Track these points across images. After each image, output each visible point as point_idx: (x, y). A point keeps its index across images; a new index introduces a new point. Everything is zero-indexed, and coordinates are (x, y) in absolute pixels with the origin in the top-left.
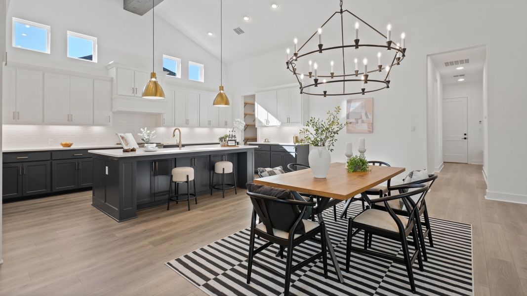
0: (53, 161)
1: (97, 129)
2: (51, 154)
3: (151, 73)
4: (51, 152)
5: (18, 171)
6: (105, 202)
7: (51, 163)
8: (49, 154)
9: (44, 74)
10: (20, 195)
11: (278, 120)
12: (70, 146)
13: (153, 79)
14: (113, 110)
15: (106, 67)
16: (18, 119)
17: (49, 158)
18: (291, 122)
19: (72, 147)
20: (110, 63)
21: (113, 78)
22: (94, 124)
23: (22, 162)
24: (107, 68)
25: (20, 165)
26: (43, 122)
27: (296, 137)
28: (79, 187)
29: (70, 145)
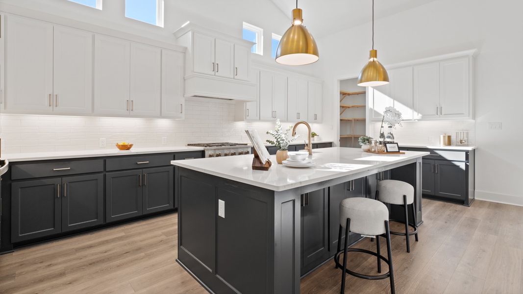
0: (107, 174)
1: (164, 124)
2: (105, 161)
3: (294, 11)
4: (105, 159)
5: (55, 191)
6: (216, 272)
7: (105, 176)
8: (102, 161)
9: (94, 37)
10: (59, 232)
11: (416, 111)
12: (128, 149)
13: (297, 23)
14: (185, 96)
15: (175, 34)
16: (56, 106)
17: (102, 170)
18: (443, 113)
19: (133, 151)
20: (183, 26)
21: (186, 48)
22: (161, 116)
23: (62, 176)
24: (177, 35)
25: (57, 181)
26: (93, 112)
27: (449, 137)
28: (144, 214)
29: (127, 147)
